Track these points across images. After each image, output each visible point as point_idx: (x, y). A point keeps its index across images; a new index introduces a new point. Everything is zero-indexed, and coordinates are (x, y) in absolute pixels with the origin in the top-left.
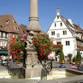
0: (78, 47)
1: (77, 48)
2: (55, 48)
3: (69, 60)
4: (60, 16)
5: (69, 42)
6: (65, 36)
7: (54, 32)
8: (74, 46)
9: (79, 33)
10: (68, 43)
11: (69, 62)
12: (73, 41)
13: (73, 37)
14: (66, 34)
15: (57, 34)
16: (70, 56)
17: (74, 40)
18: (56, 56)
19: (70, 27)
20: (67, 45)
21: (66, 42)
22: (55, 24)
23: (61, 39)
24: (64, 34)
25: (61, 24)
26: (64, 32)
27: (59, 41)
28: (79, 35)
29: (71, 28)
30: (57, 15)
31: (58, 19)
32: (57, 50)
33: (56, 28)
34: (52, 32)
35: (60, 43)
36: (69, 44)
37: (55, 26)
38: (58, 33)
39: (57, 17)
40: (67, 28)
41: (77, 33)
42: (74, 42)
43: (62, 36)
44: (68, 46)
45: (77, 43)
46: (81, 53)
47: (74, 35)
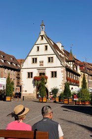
0: (67, 79)
1: (66, 81)
2: (36, 81)
4: (45, 36)
5: (56, 72)
6: (50, 65)
7: (36, 59)
8: (63, 79)
9: (70, 61)
10: (54, 74)
11: (53, 101)
12: (62, 72)
13: (61, 66)
14: (52, 62)
15: (40, 62)
16: (55, 91)
17: (63, 70)
18: (37, 91)
19: (59, 52)
20: (52, 76)
21: (52, 72)
22: (38, 47)
24: (49, 61)
25: (46, 47)
26: (49, 58)
27: (42, 71)
28: (70, 64)
29: (60, 54)
30: (41, 34)
31: (42, 41)
32: (39, 84)
33: (39, 53)
34: (33, 59)
35: (44, 74)
36: (56, 76)
37: (38, 50)
38: (41, 60)
39: (40, 37)
40: (54, 53)
41: (68, 61)
42: (63, 73)
43: (46, 64)
44: (54, 79)
45: (67, 74)
46: (72, 89)
47: (63, 64)
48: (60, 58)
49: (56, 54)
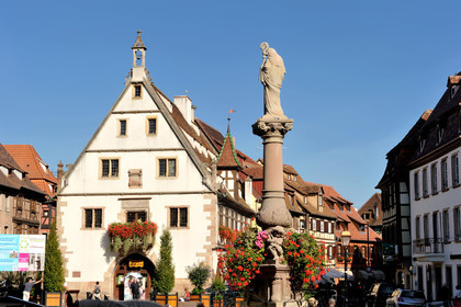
0: (222, 234)
1: (218, 238)
2: (118, 239)
3: (196, 294)
4: (148, 84)
5: (184, 210)
6: (167, 184)
7: (116, 162)
8: (208, 233)
9: (227, 168)
10: (179, 217)
12: (206, 208)
13: (204, 188)
14: (174, 174)
15: (130, 174)
16: (199, 275)
17: (208, 202)
18: (117, 275)
20: (173, 224)
21: (173, 211)
22: (123, 123)
23: (146, 197)
25: (153, 122)
26: (162, 162)
27: (136, 206)
28: (227, 178)
29: (195, 144)
30: (136, 78)
31: (138, 101)
32: (127, 249)
33: (127, 143)
34: (105, 162)
35: (143, 215)
36: (184, 223)
37: (123, 132)
38: (135, 167)
40: (178, 146)
42: (208, 214)
43: (151, 181)
45: (221, 216)
47: (209, 182)
48: (198, 161)
49: (185, 147)
